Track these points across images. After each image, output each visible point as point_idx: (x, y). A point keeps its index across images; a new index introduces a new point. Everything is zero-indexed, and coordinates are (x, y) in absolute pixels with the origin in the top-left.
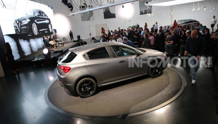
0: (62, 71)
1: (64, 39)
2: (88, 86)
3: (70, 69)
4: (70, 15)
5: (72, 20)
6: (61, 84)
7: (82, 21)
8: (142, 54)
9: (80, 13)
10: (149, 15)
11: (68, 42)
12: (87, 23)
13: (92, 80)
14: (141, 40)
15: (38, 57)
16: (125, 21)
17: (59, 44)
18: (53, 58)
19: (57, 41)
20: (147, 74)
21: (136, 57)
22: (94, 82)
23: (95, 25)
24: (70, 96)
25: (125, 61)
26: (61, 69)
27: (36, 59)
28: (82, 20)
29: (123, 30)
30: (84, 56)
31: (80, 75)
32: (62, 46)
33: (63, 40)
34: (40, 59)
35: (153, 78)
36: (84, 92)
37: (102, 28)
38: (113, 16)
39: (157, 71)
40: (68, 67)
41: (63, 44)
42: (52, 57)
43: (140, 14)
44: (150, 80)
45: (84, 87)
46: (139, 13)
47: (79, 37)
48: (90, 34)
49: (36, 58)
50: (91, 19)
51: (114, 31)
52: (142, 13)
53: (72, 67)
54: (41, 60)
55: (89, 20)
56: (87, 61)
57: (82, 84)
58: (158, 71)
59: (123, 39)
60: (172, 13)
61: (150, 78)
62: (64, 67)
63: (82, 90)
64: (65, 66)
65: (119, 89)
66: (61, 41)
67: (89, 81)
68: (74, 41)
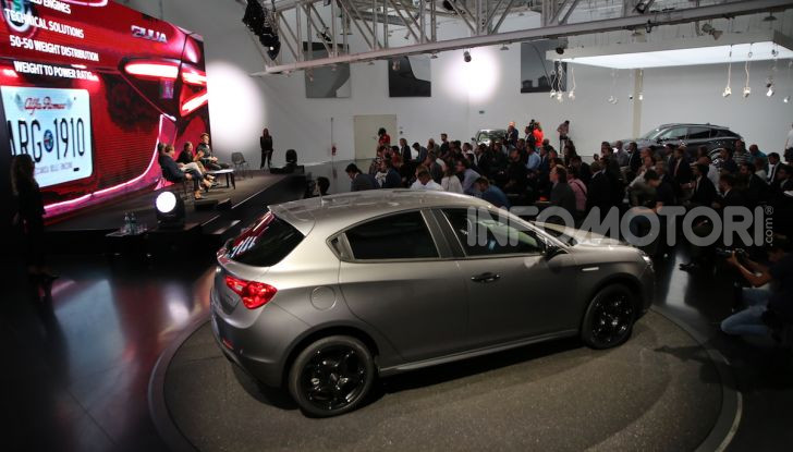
0: (236, 298)
1: (237, 158)
2: (339, 372)
3: (271, 293)
4: (264, 70)
5: (269, 90)
6: (227, 351)
7: (308, 97)
8: (563, 252)
9: (302, 69)
10: (560, 95)
11: (251, 174)
12: (325, 106)
13: (359, 347)
14: (529, 188)
15: (133, 222)
16: (467, 110)
17: (217, 176)
18: (191, 230)
19: (209, 165)
20: (574, 331)
21: (541, 260)
22: (367, 355)
23: (356, 116)
24: (257, 402)
25: (495, 278)
26: (231, 287)
27: (125, 231)
28: (309, 95)
29: (457, 143)
30: (333, 242)
31: (314, 324)
32: (228, 187)
33: (232, 163)
34: (140, 231)
35: (594, 348)
36: (320, 394)
37: (382, 132)
38: (423, 89)
39: (615, 323)
40: (265, 286)
41: (231, 177)
42: (189, 227)
43: (523, 91)
44: (587, 358)
45: (324, 376)
46: (519, 86)
47: (291, 155)
48: (334, 150)
49: (128, 226)
50: (339, 92)
51: (425, 144)
52: (527, 88)
53: (281, 285)
54: (145, 233)
55: (332, 94)
56: (344, 265)
57: (314, 359)
58: (620, 325)
59: (466, 180)
60: (641, 98)
61: (585, 348)
62: (246, 282)
63: (312, 385)
64: (251, 279)
65: (461, 391)
66: (224, 167)
67: (347, 348)
68: (274, 171)
